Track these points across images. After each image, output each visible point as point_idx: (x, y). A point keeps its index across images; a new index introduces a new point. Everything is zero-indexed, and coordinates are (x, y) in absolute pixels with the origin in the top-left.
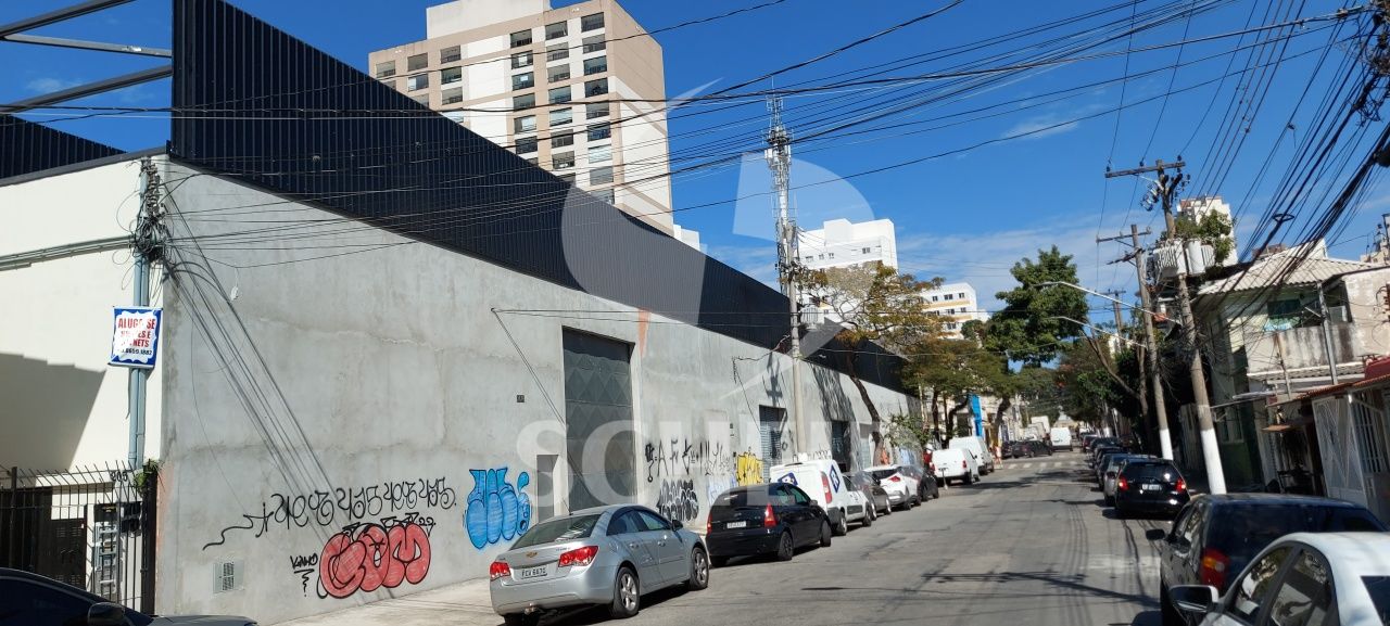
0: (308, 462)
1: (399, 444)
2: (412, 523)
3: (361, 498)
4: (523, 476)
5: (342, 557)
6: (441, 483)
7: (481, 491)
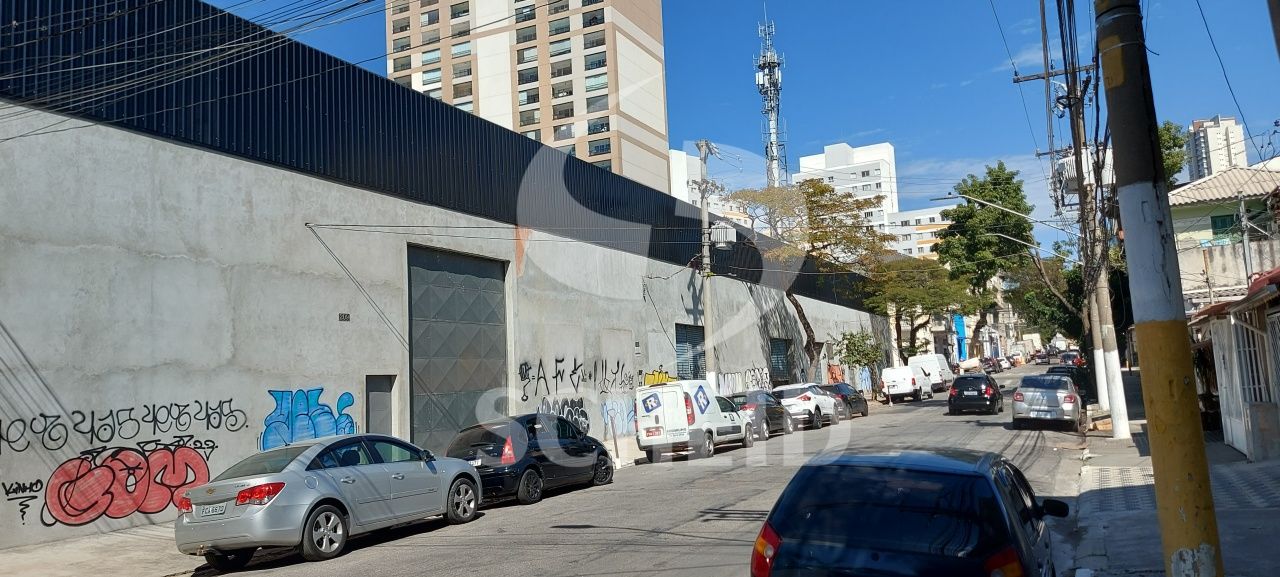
0: (31, 383)
1: (166, 364)
2: (184, 446)
3: (109, 421)
4: (345, 397)
5: (78, 483)
6: (226, 405)
7: (285, 412)
